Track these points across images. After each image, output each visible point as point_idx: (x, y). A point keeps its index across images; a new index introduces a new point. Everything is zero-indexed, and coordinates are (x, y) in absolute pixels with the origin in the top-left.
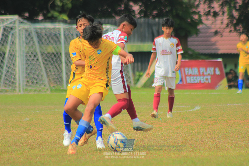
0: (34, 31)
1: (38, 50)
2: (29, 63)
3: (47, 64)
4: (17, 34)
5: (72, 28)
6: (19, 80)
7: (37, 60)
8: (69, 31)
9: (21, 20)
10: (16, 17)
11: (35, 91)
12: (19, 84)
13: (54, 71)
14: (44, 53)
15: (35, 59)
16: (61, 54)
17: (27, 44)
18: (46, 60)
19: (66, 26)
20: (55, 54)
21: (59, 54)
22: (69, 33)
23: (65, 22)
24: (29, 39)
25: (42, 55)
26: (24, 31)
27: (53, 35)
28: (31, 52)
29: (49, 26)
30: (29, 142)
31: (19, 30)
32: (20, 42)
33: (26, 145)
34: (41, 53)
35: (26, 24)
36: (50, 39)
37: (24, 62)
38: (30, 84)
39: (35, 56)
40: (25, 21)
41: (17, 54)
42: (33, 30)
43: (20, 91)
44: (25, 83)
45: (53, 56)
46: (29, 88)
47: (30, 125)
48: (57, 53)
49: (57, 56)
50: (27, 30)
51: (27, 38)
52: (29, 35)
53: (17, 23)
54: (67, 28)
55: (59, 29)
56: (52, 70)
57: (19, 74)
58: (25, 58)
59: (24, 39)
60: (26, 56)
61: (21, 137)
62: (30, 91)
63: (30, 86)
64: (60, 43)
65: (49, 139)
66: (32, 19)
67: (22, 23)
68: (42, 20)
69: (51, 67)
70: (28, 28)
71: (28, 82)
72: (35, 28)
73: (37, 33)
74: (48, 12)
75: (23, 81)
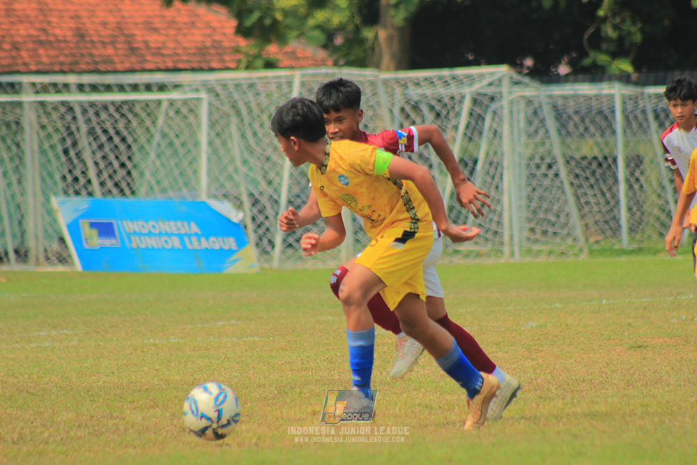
0: (549, 104)
1: (558, 152)
2: (534, 183)
3: (580, 186)
4: (506, 112)
5: (642, 94)
6: (511, 227)
7: (557, 175)
8: (636, 102)
9: (517, 77)
10: (503, 70)
11: (550, 253)
12: (512, 236)
13: (598, 204)
14: (572, 158)
15: (551, 173)
16: (615, 160)
17: (529, 136)
18: (577, 176)
19: (629, 90)
20: (601, 159)
21: (610, 160)
22: (635, 107)
23: (625, 79)
24: (536, 122)
25: (568, 162)
26: (523, 104)
27: (596, 111)
28: (541, 155)
29: (586, 89)
30: (539, 381)
31: (511, 102)
32: (512, 133)
33: (532, 389)
34: (566, 158)
35: (527, 85)
36: (587, 121)
37: (524, 181)
38: (538, 236)
39: (550, 166)
40: (526, 80)
41: (506, 163)
42: (544, 100)
43: (512, 254)
44: (526, 234)
45: (594, 165)
46: (536, 247)
47: (539, 339)
48: (605, 158)
49: (605, 166)
50: (529, 102)
51: (529, 122)
52: (535, 113)
53: (506, 83)
54: (631, 96)
55: (611, 97)
56: (592, 200)
57: (510, 211)
58: (525, 172)
59: (522, 124)
60: (528, 166)
61: (518, 370)
62: (539, 253)
63: (537, 241)
64: (614, 132)
65: (588, 376)
66: (543, 73)
67: (517, 83)
68: (567, 75)
69: (590, 192)
70: (532, 97)
71: (532, 230)
72: (551, 97)
73: (555, 108)
74: (584, 54)
75: (521, 229)
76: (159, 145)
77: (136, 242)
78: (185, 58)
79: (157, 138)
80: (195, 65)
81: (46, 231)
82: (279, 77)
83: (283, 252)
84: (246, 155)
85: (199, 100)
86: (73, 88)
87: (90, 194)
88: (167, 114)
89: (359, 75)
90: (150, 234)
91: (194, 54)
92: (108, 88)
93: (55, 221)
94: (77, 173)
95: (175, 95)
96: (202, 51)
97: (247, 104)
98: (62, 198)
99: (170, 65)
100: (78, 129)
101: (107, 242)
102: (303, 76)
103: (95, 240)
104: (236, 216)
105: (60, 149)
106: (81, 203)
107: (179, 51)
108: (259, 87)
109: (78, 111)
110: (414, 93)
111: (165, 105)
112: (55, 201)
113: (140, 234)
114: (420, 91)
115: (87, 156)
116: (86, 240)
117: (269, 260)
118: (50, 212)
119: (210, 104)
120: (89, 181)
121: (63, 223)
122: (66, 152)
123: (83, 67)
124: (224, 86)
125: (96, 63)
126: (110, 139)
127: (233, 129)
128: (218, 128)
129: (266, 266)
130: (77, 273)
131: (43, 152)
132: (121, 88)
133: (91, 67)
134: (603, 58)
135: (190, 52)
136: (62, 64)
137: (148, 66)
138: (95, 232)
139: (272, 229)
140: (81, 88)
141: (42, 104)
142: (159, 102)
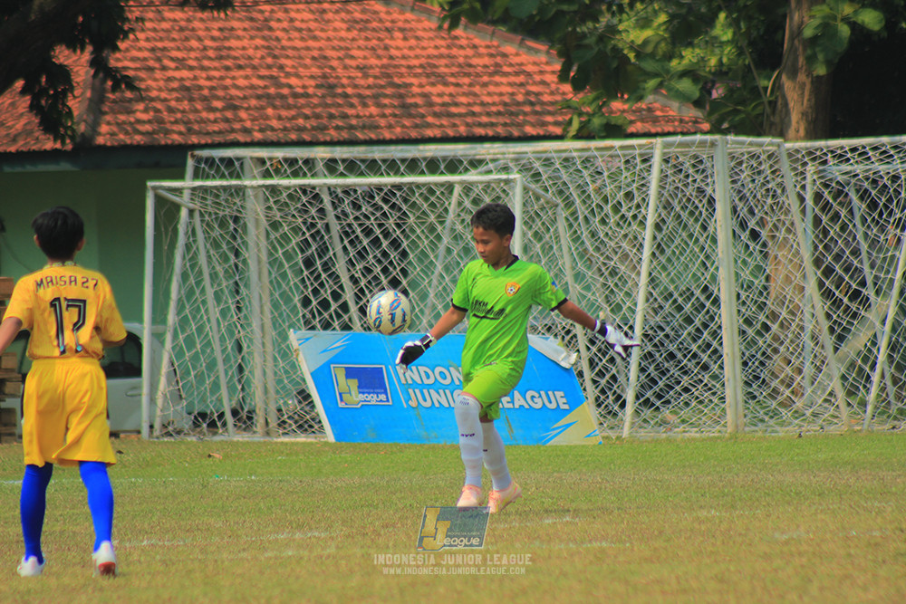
76: (449, 251)
77: (415, 397)
78: (485, 119)
79: (446, 240)
80: (501, 131)
81: (279, 381)
82: (632, 147)
83: (637, 412)
84: (581, 266)
85: (507, 182)
86: (320, 166)
87: (346, 327)
88: (460, 204)
89: (751, 144)
90: (436, 386)
91: (499, 113)
92: (373, 166)
93: (294, 366)
94: (326, 294)
95: (472, 176)
96: (510, 109)
97: (582, 189)
98: (304, 332)
99: (463, 130)
100: (327, 227)
101: (373, 399)
102: (667, 145)
103: (355, 396)
104: (567, 359)
105: (300, 258)
106: (333, 340)
107: (477, 109)
108: (600, 163)
109: (327, 199)
110: (836, 171)
111: (457, 190)
112: (293, 336)
113: (422, 386)
114: (845, 167)
115: (341, 267)
116: (340, 394)
117: (619, 426)
118: (286, 353)
119: (526, 189)
120: (345, 307)
121: (306, 368)
122: (309, 263)
123: (333, 134)
124: (548, 162)
125: (351, 127)
126: (376, 242)
127: (561, 225)
128: (538, 225)
129: (613, 434)
130: (326, 443)
131: (273, 262)
132: (392, 166)
133: (345, 135)
135: (494, 109)
136: (301, 129)
137: (429, 133)
138: (354, 383)
139: (621, 379)
140: (331, 166)
141: (274, 190)
142: (450, 187)
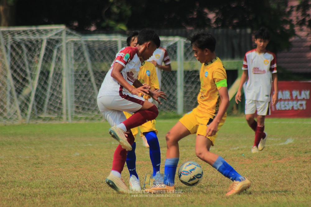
0: (86, 45)
1: (90, 68)
2: (79, 84)
4: (64, 49)
6: (67, 105)
7: (89, 80)
9: (69, 31)
10: (63, 27)
11: (86, 119)
12: (67, 110)
14: (97, 72)
15: (87, 79)
17: (76, 60)
18: (100, 81)
19: (125, 39)
23: (123, 33)
24: (79, 54)
25: (95, 74)
26: (72, 44)
27: (109, 49)
28: (82, 70)
29: (104, 38)
31: (67, 44)
32: (67, 59)
34: (94, 72)
35: (75, 35)
36: (105, 54)
37: (73, 83)
38: (81, 110)
39: (86, 76)
40: (74, 33)
41: (64, 73)
42: (83, 43)
43: (67, 119)
44: (74, 109)
46: (79, 116)
50: (76, 44)
51: (75, 53)
52: (79, 49)
53: (64, 34)
55: (116, 42)
57: (66, 97)
58: (73, 78)
59: (72, 55)
60: (75, 75)
62: (81, 118)
63: (80, 113)
66: (82, 29)
67: (70, 34)
68: (94, 31)
70: (77, 41)
71: (77, 107)
72: (86, 41)
73: (88, 47)
74: (103, 20)
75: (72, 106)
110: (18, 38)
114: (20, 37)
134: (112, 23)
